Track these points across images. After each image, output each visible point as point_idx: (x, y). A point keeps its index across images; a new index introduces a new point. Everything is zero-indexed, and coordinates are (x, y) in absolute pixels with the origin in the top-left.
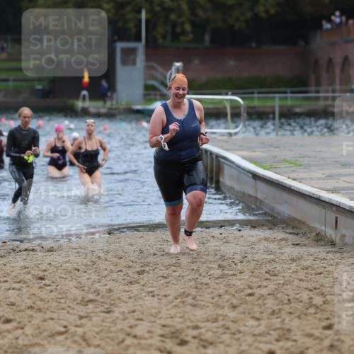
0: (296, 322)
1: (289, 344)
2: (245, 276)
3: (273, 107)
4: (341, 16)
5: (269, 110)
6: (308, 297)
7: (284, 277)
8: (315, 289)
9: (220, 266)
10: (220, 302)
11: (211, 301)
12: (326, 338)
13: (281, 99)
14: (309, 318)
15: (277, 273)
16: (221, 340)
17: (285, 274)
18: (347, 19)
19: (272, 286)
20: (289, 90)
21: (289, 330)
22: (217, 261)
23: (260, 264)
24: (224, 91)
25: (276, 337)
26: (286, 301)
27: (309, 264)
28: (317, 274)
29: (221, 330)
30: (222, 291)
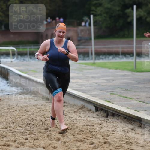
0: (35, 128)
1: (33, 135)
2: (17, 112)
3: (27, 52)
4: (50, 19)
5: (25, 53)
6: (39, 119)
7: (31, 112)
8: (42, 116)
9: (8, 108)
10: (8, 121)
11: (5, 121)
12: (46, 133)
13: (29, 48)
14: (40, 126)
15: (28, 110)
16: (9, 135)
17: (31, 111)
18: (53, 20)
19: (27, 115)
20: (32, 45)
21: (33, 131)
22: (7, 107)
23: (22, 107)
24: (9, 46)
25: (28, 133)
26: (32, 120)
27: (40, 107)
28: (42, 110)
29: (9, 131)
30: (9, 117)
